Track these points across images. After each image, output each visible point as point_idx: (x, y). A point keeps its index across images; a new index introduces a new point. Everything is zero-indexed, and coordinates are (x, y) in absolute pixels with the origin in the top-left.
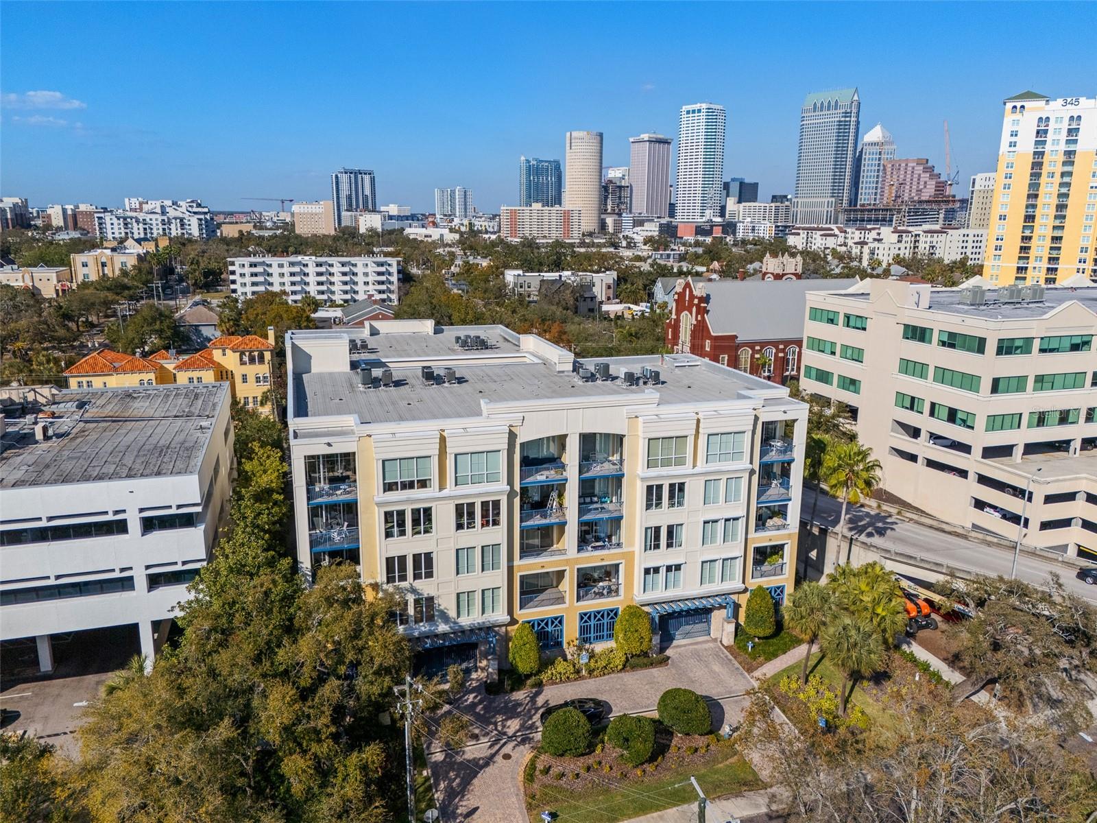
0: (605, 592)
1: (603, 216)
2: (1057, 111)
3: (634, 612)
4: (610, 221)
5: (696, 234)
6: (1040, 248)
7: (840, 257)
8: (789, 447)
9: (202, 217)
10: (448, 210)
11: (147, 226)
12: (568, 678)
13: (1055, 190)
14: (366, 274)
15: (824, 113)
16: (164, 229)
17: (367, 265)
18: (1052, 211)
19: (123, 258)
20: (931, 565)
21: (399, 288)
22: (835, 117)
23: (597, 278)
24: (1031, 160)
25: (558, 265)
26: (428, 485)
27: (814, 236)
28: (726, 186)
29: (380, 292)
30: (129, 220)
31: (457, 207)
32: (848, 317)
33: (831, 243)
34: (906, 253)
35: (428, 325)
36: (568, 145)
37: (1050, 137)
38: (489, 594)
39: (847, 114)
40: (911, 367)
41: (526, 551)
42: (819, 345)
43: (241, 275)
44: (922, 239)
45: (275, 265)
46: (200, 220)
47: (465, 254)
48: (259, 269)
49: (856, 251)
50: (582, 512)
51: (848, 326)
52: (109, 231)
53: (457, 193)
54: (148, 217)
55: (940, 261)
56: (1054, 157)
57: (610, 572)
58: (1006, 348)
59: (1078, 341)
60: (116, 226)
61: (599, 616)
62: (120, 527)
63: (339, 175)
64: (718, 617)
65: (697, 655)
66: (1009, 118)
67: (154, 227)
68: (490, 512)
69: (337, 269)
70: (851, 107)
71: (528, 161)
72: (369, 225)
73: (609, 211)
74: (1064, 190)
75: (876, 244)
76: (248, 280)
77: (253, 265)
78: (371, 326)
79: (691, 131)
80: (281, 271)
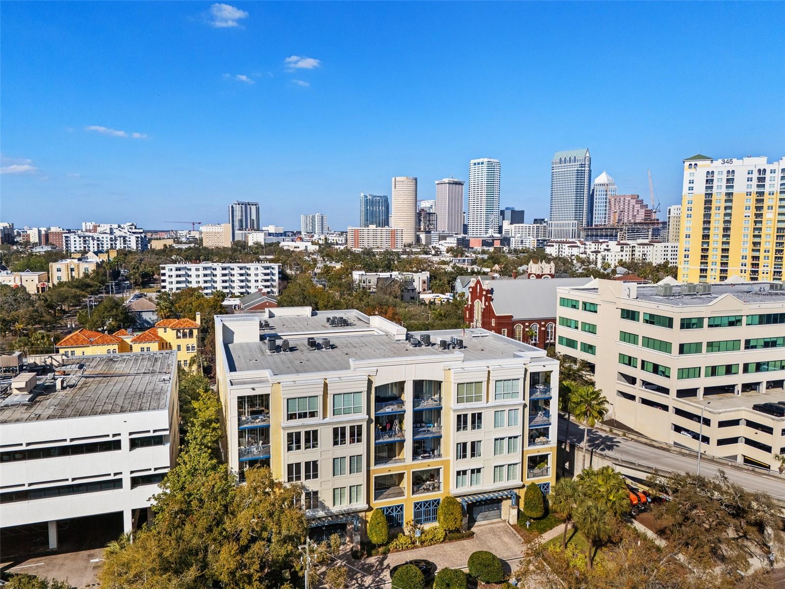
0: (431, 488)
1: (418, 233)
2: (719, 167)
3: (451, 501)
4: (423, 236)
5: (482, 246)
6: (715, 256)
7: (582, 262)
8: (548, 389)
9: (139, 235)
10: (310, 229)
11: (99, 243)
12: (407, 547)
13: (721, 218)
14: (256, 275)
15: (567, 164)
16: (111, 244)
17: (257, 269)
18: (721, 232)
19: (86, 265)
20: (645, 468)
21: (279, 284)
22: (575, 167)
23: (416, 276)
24: (704, 199)
25: (389, 268)
26: (316, 415)
27: (564, 247)
28: (502, 213)
29: (266, 287)
30: (87, 238)
31: (317, 227)
32: (585, 304)
33: (575, 251)
34: (627, 259)
35: (307, 311)
36: (393, 186)
37: (715, 184)
38: (354, 489)
39: (582, 165)
40: (628, 337)
41: (378, 461)
42: (566, 322)
43: (169, 276)
44: (637, 249)
45: (193, 269)
46: (138, 237)
47: (324, 260)
48: (182, 272)
49: (592, 257)
50: (415, 433)
51: (585, 310)
52: (73, 246)
53: (316, 217)
54: (101, 236)
55: (650, 264)
56: (719, 197)
57: (434, 474)
58: (686, 324)
59: (733, 319)
60: (78, 243)
61: (427, 505)
62: (115, 445)
63: (234, 206)
64: (506, 504)
65: (493, 531)
66: (687, 172)
67: (105, 243)
68: (356, 434)
69: (236, 271)
70: (585, 161)
71: (366, 196)
72: (255, 240)
73: (422, 229)
74: (727, 218)
75: (606, 253)
76: (174, 279)
77: (178, 269)
78: (270, 312)
79: (477, 176)
80: (198, 273)
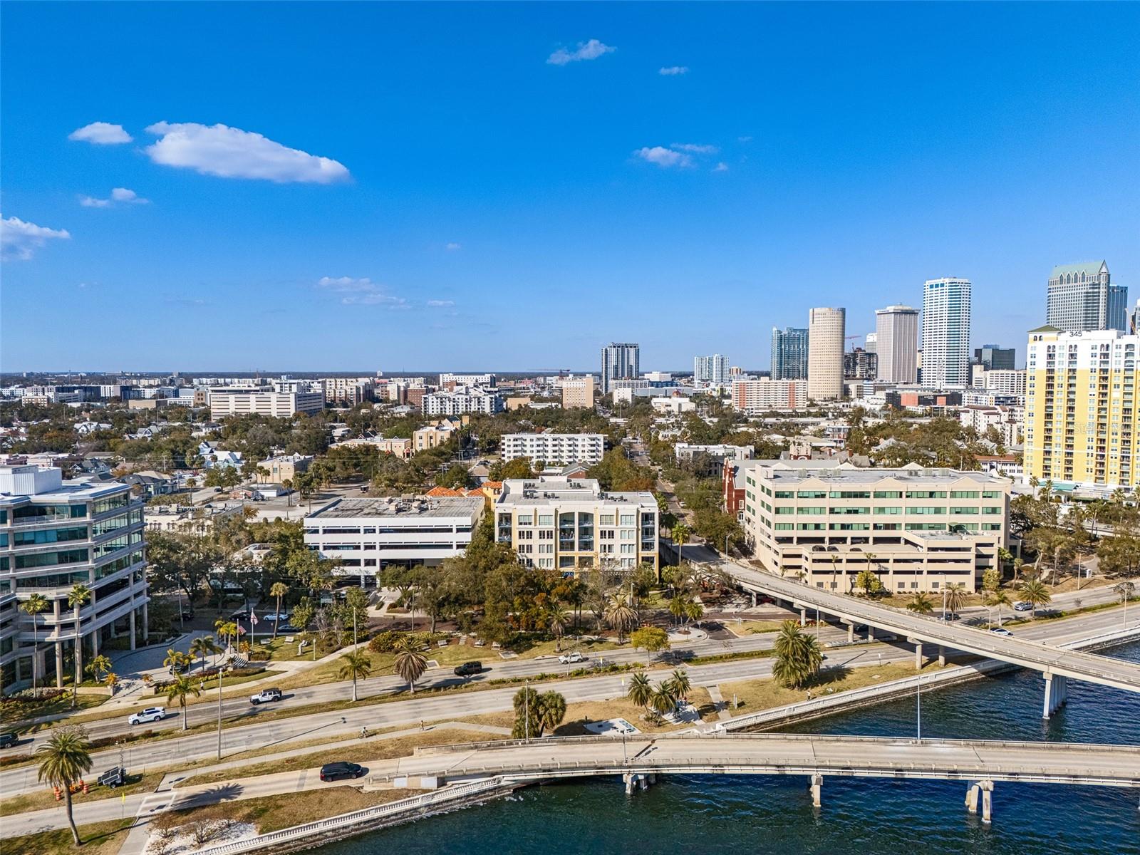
0: (588, 566)
1: (846, 382)
3: (599, 573)
4: (853, 387)
5: (919, 403)
6: (1059, 437)
8: (653, 523)
9: (493, 396)
14: (583, 446)
15: (1071, 284)
16: (466, 407)
17: (584, 440)
18: (1064, 411)
19: (442, 434)
22: (1084, 288)
23: (739, 449)
26: (531, 524)
29: (592, 457)
31: (714, 372)
33: (994, 420)
36: (811, 320)
37: (1057, 359)
38: (549, 561)
39: (1095, 286)
41: (562, 549)
43: (508, 446)
45: (528, 440)
46: (492, 398)
48: (519, 442)
49: (1007, 428)
50: (580, 539)
52: (430, 407)
53: (715, 360)
54: (456, 397)
57: (590, 559)
58: (780, 495)
59: (818, 494)
60: (435, 404)
62: (451, 530)
63: (608, 349)
66: (1031, 344)
67: (460, 404)
70: (1099, 279)
72: (621, 397)
73: (858, 376)
74: (1072, 397)
76: (512, 449)
77: (515, 439)
79: (935, 303)
80: (532, 443)
